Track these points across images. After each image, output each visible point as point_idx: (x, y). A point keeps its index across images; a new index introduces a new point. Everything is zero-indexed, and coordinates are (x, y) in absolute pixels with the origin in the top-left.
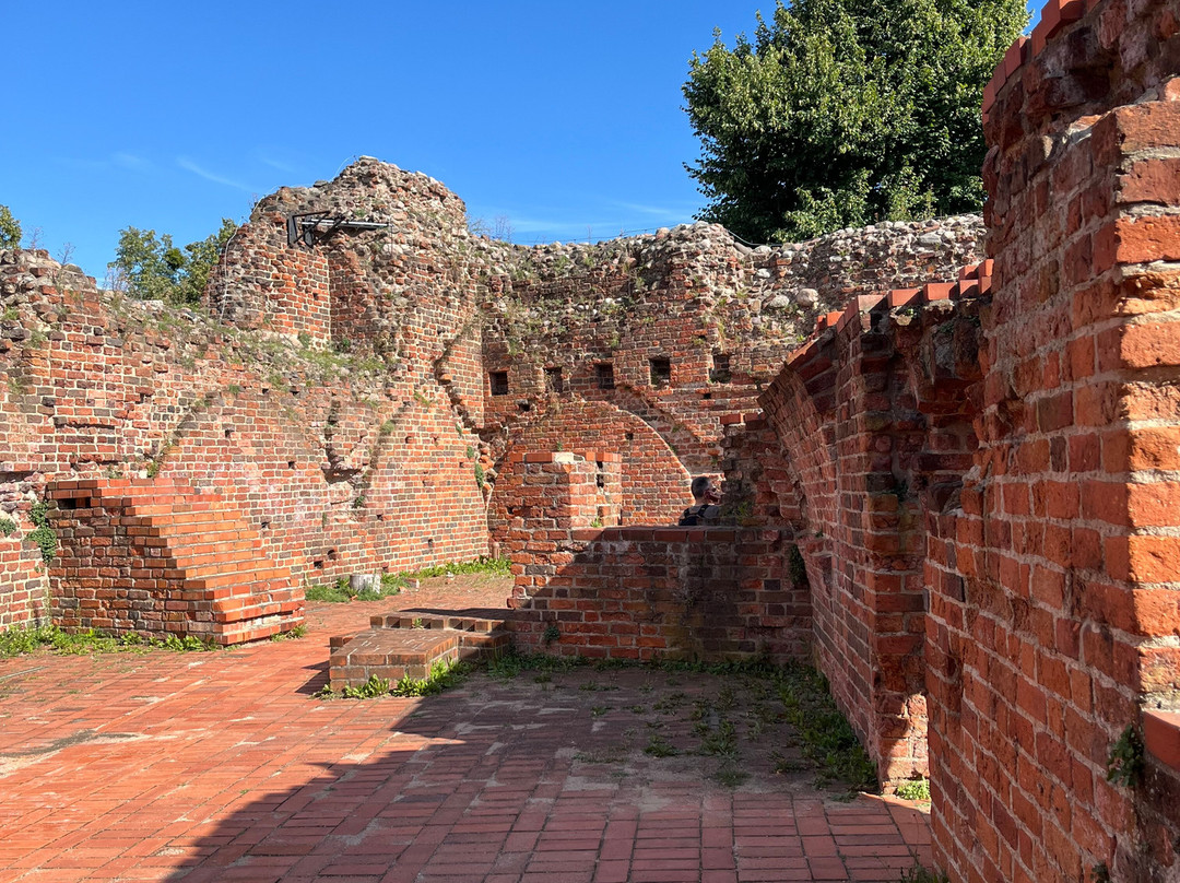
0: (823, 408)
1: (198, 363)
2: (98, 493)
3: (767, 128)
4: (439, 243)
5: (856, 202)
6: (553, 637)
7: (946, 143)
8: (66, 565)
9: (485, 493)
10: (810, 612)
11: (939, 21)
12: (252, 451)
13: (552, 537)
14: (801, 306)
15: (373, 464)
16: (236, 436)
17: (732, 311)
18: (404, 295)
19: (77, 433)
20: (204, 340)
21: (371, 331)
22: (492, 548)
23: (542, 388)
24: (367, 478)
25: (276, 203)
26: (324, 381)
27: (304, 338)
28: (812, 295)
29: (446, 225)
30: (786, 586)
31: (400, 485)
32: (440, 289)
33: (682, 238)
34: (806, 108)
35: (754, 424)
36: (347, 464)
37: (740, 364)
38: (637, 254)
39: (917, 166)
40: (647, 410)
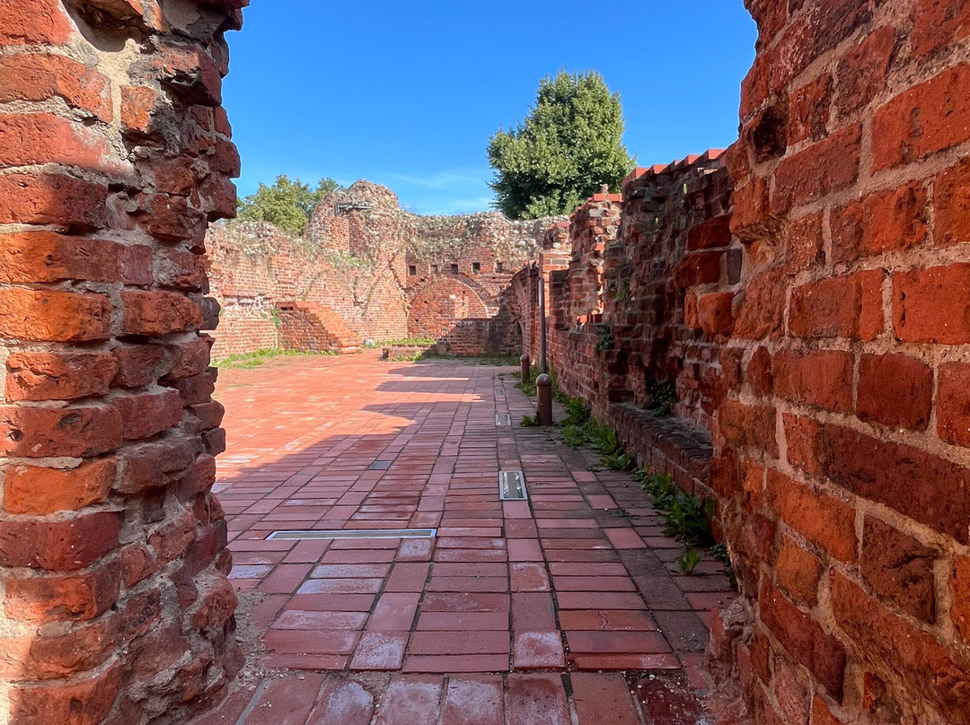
0: (524, 285)
1: (316, 262)
2: (296, 306)
3: (520, 172)
4: (390, 214)
5: (554, 202)
6: (448, 349)
7: (589, 181)
8: (285, 329)
9: (406, 313)
10: (522, 340)
11: (588, 132)
12: (331, 294)
13: (449, 320)
14: (530, 245)
15: (368, 300)
16: (327, 288)
17: (504, 246)
18: (378, 235)
19: (284, 285)
20: (316, 254)
21: (366, 249)
22: (409, 336)
23: (430, 273)
24: (366, 305)
25: (330, 198)
26: (352, 268)
27: (341, 251)
28: (534, 241)
29: (392, 206)
30: (516, 334)
31: (378, 309)
32: (391, 233)
33: (486, 217)
34: (535, 164)
35: (508, 288)
36: (360, 300)
37: (507, 266)
38: (468, 222)
39: (578, 189)
40: (470, 281)
